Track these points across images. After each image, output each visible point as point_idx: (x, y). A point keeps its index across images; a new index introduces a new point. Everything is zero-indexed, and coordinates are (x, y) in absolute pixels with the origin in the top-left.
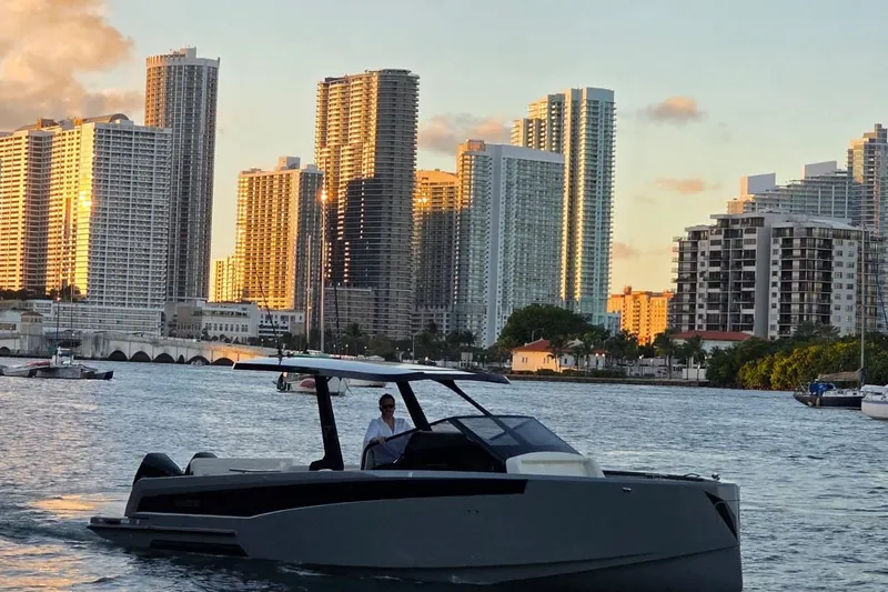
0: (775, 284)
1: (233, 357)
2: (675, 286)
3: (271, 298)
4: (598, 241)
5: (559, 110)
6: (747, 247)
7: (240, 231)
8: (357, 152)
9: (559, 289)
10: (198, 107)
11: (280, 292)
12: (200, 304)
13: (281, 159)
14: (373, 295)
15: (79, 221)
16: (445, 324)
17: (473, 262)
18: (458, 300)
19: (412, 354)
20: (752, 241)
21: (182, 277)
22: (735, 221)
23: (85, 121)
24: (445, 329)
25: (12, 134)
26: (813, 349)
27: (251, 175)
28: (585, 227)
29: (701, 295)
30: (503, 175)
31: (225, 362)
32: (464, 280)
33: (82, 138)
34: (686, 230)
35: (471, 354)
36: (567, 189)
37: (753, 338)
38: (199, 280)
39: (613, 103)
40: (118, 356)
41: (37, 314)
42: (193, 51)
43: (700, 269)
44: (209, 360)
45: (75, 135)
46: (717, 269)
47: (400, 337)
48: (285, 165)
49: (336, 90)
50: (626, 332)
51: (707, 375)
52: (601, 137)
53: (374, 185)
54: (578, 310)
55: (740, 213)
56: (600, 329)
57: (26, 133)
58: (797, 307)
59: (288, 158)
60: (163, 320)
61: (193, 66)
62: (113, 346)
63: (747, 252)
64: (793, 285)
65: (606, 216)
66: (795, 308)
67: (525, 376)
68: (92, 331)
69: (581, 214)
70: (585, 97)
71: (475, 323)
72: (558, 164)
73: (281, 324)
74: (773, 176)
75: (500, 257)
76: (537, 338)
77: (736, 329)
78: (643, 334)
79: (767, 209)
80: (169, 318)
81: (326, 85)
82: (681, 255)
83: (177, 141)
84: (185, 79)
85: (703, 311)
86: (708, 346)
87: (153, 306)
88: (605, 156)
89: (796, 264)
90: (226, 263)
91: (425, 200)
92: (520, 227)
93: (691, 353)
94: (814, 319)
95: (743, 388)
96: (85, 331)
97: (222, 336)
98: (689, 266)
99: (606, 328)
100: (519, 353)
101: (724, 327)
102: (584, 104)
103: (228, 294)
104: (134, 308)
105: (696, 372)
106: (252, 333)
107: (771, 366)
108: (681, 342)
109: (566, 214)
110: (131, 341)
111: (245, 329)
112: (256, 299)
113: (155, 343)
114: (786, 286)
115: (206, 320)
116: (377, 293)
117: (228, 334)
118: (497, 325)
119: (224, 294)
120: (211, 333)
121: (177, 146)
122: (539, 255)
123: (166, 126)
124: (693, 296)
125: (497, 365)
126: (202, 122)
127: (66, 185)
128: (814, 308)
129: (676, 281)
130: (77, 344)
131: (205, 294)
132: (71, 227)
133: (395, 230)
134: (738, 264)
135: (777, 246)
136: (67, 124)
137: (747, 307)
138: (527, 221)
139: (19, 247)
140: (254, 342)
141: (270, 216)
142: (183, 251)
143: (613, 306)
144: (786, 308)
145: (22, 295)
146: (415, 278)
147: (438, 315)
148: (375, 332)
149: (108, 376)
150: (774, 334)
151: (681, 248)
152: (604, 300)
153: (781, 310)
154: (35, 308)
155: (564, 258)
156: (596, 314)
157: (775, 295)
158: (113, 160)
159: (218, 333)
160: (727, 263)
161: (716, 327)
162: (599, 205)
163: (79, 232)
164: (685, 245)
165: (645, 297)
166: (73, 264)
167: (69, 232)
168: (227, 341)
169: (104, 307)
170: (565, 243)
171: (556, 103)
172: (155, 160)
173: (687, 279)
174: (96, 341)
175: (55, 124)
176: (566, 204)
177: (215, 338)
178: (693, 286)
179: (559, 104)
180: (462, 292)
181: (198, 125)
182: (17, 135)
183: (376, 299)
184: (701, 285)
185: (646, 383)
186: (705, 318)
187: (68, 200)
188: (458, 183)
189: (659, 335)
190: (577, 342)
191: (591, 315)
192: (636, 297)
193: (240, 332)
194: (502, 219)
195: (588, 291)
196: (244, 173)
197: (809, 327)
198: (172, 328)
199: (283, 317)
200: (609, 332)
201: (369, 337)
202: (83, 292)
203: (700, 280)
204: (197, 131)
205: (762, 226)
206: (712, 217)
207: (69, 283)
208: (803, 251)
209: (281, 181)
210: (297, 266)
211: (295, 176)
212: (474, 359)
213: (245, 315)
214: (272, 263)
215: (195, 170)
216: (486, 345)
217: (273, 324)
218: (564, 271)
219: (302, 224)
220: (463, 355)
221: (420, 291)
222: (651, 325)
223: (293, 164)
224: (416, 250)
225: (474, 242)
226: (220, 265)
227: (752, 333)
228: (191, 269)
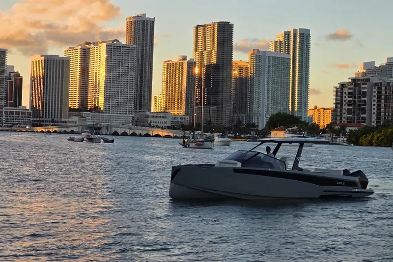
0: (374, 105)
1: (161, 134)
3: (176, 110)
4: (304, 88)
5: (288, 37)
6: (363, 90)
7: (164, 84)
8: (210, 53)
9: (289, 107)
10: (147, 36)
11: (179, 108)
12: (148, 113)
13: (179, 56)
14: (216, 109)
15: (100, 81)
16: (244, 120)
17: (255, 96)
18: (249, 111)
19: (232, 132)
20: (365, 88)
21: (140, 105)
22: (358, 80)
23: (102, 42)
24: (244, 123)
25: (74, 48)
26: (390, 130)
27: (168, 63)
28: (298, 82)
29: (344, 109)
30: (267, 63)
31: (158, 136)
32: (252, 103)
33: (102, 49)
34: (339, 84)
35: (255, 132)
36: (291, 68)
37: (366, 126)
38: (147, 104)
39: (309, 34)
40: (116, 134)
41: (84, 117)
42: (144, 15)
43: (344, 99)
44: (151, 135)
45: (99, 48)
46: (351, 99)
47: (227, 125)
48: (181, 59)
49: (201, 30)
50: (315, 124)
51: (347, 141)
52: (305, 47)
53: (216, 66)
54: (296, 115)
55: (360, 77)
56: (304, 122)
57: (80, 47)
58: (384, 114)
59: (182, 56)
60: (133, 119)
61: (144, 21)
62: (114, 130)
63: (363, 92)
64: (382, 105)
65: (307, 78)
66: (383, 114)
68: (106, 124)
69: (297, 78)
70: (298, 32)
71: (256, 120)
72: (288, 58)
73: (180, 120)
74: (374, 62)
75: (266, 95)
76: (280, 126)
77: (359, 122)
78: (321, 124)
79: (371, 75)
80: (136, 119)
81: (197, 28)
82: (337, 93)
83: (138, 50)
84: (141, 25)
85: (345, 115)
86: (348, 129)
87: (129, 114)
88: (306, 55)
89: (383, 97)
90: (158, 97)
91: (236, 72)
92: (273, 83)
93: (341, 131)
94: (390, 118)
95: (362, 145)
96: (103, 124)
97: (156, 126)
98: (340, 98)
99: (307, 122)
100: (273, 132)
101: (354, 122)
102: (298, 35)
103: (158, 109)
104: (122, 115)
105: (343, 139)
106: (168, 124)
107: (373, 137)
108: (337, 127)
109: (291, 77)
110: (121, 128)
111: (165, 123)
112: (170, 111)
113: (130, 128)
114: (379, 105)
115: (150, 119)
116: (218, 108)
117: (159, 125)
118: (265, 121)
120: (152, 124)
121: (138, 52)
122: (281, 94)
123: (134, 44)
124: (341, 110)
126: (148, 42)
127: (95, 67)
128: (390, 114)
129: (334, 104)
130: (100, 129)
131: (150, 109)
132: (97, 84)
133: (225, 84)
134: (360, 97)
135: (375, 90)
136: (95, 44)
137: (363, 114)
138: (276, 80)
139: (77, 91)
140: (169, 128)
141: (175, 78)
142: (141, 92)
144: (379, 114)
145: (78, 110)
146: (233, 102)
147: (242, 117)
149: (112, 141)
150: (374, 124)
152: (306, 111)
153: (377, 115)
154: (84, 115)
155: (291, 95)
156: (303, 116)
157: (374, 109)
158: (113, 57)
159: (155, 124)
160: (355, 97)
161: (350, 122)
162: (304, 74)
163: (100, 85)
164: (338, 90)
165: (322, 110)
166: (98, 98)
167: (96, 86)
168: (159, 127)
169: (110, 114)
170: (291, 89)
171: (287, 34)
172: (130, 57)
173: (339, 103)
174: (107, 128)
175: (91, 44)
176: (291, 74)
177: (154, 127)
178: (342, 106)
179: (288, 35)
180: (251, 108)
181: (146, 43)
182: (76, 48)
183: (218, 111)
184: (345, 105)
186: (346, 118)
187: (96, 73)
188: (249, 66)
189: (328, 125)
190: (296, 127)
191: (301, 117)
192: (318, 110)
193: (164, 124)
194: (266, 79)
195: (300, 107)
196: (165, 62)
197: (388, 121)
198: (137, 123)
199: (180, 118)
200: (308, 123)
201: (214, 126)
202: (102, 109)
203: (344, 103)
204: (146, 46)
205: (369, 82)
206: (349, 78)
207: (97, 105)
208: (386, 92)
209: (180, 65)
210: (186, 98)
211: (185, 63)
212: (256, 134)
213: (165, 117)
214: (176, 97)
215: (146, 61)
216: (260, 128)
217: (177, 121)
218: (290, 100)
219: (188, 82)
220: (252, 132)
221: (235, 108)
222: (325, 121)
223: (184, 58)
224: (233, 92)
225: (255, 89)
226: (156, 98)
227: (365, 124)
228: (144, 99)
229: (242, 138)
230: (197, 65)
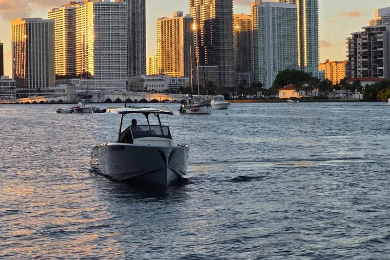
1: (158, 99)
2: (348, 58)
3: (174, 72)
4: (313, 41)
6: (378, 40)
7: (159, 44)
8: (208, 7)
9: (298, 62)
11: (177, 69)
12: (143, 76)
13: (175, 12)
14: (218, 69)
15: (89, 44)
16: (249, 79)
17: (260, 52)
18: (254, 69)
19: (236, 93)
20: (381, 37)
21: (134, 68)
22: (373, 29)
23: (89, 1)
24: (250, 81)
25: (58, 9)
27: (162, 20)
28: (307, 35)
29: (359, 62)
30: (271, 15)
31: (155, 101)
32: (256, 60)
33: (88, 9)
34: (351, 34)
35: (261, 92)
36: (298, 19)
37: (383, 79)
38: (142, 66)
40: (108, 101)
41: (73, 85)
43: (358, 51)
44: (148, 100)
45: (85, 8)
46: (366, 50)
47: (230, 86)
48: (177, 15)
50: (327, 79)
51: (363, 97)
53: (216, 21)
54: (306, 71)
55: (375, 25)
56: (315, 79)
57: (64, 8)
59: (178, 12)
60: (127, 84)
62: (106, 97)
63: (379, 42)
65: (316, 30)
67: (285, 100)
68: (97, 91)
69: (305, 30)
71: (262, 78)
72: (294, 9)
73: (179, 83)
75: (272, 50)
76: (289, 84)
77: (375, 76)
78: (335, 79)
79: (387, 23)
80: (130, 83)
82: (350, 45)
83: (129, 7)
85: (360, 69)
86: (363, 84)
87: (122, 78)
88: (314, 4)
90: (153, 58)
91: (238, 27)
92: (279, 36)
93: (356, 87)
95: (380, 101)
96: (94, 91)
97: (153, 90)
98: (353, 50)
99: (319, 78)
100: (282, 91)
101: (370, 75)
103: (155, 71)
104: (114, 80)
105: (359, 96)
106: (165, 88)
108: (351, 83)
109: (298, 30)
110: (114, 94)
111: (163, 86)
112: (167, 73)
113: (124, 95)
115: (146, 83)
116: (219, 67)
117: (156, 89)
118: (272, 79)
119: (153, 71)
120: (148, 89)
121: (129, 10)
122: (288, 48)
123: (124, 1)
124: (356, 63)
125: (272, 96)
127: (82, 29)
129: (348, 56)
130: (90, 97)
131: (145, 72)
132: (86, 47)
133: (226, 40)
134: (375, 48)
136: (82, 3)
137: (379, 66)
138: (282, 34)
139: (64, 56)
140: (167, 92)
141: (171, 37)
142: (134, 54)
143: (321, 68)
145: (67, 77)
146: (235, 60)
147: (246, 76)
148: (219, 84)
149: (104, 111)
151: (349, 42)
152: (317, 66)
154: (72, 82)
155: (299, 49)
156: (314, 72)
158: (102, 17)
159: (151, 88)
160: (370, 48)
161: (367, 76)
162: (312, 25)
163: (89, 49)
164: (351, 41)
165: (335, 63)
166: (87, 62)
167: (85, 49)
168: (156, 92)
169: (101, 80)
170: (299, 42)
172: (120, 16)
173: (353, 55)
174: (99, 95)
175: (77, 3)
176: (298, 25)
177: (150, 91)
178: (356, 58)
180: (256, 65)
182: (61, 9)
183: (220, 70)
184: (359, 58)
185: (337, 101)
186: (361, 72)
187: (84, 35)
188: (252, 19)
189: (342, 80)
190: (306, 85)
191: (312, 72)
192: (331, 64)
193: (161, 88)
194: (271, 33)
195: (310, 62)
196: (159, 19)
198: (131, 88)
199: (179, 80)
200: (320, 79)
201: (217, 87)
202: (92, 74)
203: (358, 55)
204: (138, 3)
205: (385, 30)
206: (363, 28)
207: (86, 70)
209: (175, 22)
210: (184, 58)
211: (181, 19)
212: (263, 94)
213: (162, 80)
214: (174, 57)
215: (138, 19)
216: (267, 87)
217: (175, 83)
218: (299, 54)
219: (185, 40)
220: (258, 93)
221: (238, 66)
222: (338, 75)
223: (180, 14)
224: (235, 48)
225: (260, 44)
226: (151, 59)
227: (383, 77)
228: (138, 62)
229: (248, 99)
230: (194, 21)
